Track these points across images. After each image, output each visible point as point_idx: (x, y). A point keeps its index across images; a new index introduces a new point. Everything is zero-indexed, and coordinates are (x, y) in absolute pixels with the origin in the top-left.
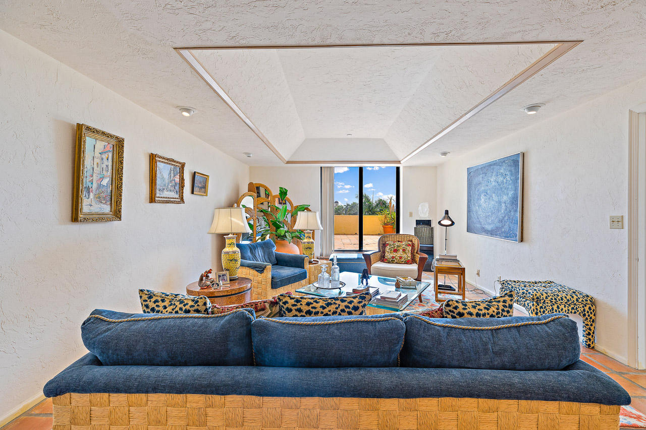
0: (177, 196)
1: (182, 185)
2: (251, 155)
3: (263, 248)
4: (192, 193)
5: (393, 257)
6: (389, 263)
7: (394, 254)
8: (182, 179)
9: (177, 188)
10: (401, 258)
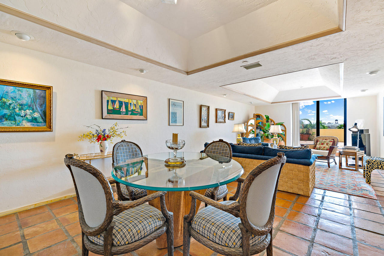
0: (224, 121)
1: (225, 117)
2: (252, 103)
3: (254, 140)
4: (229, 119)
5: (320, 147)
6: (317, 149)
7: (321, 146)
8: (225, 115)
9: (223, 118)
10: (324, 147)
